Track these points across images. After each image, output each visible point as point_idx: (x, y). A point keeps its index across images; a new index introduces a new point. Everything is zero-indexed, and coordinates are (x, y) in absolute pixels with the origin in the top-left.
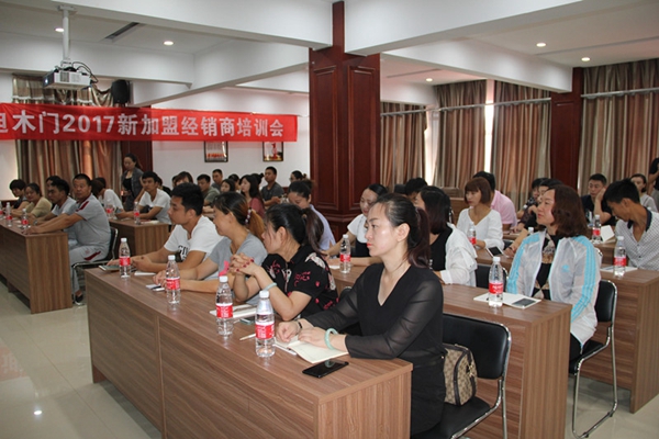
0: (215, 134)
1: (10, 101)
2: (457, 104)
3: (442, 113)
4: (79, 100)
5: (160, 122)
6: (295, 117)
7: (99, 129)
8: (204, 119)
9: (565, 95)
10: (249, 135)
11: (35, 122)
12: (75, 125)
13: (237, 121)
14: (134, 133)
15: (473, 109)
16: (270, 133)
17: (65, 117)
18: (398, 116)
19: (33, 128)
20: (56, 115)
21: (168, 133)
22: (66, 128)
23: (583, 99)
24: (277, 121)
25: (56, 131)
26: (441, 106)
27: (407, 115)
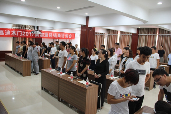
0: (56, 37)
1: (11, 28)
2: (112, 34)
3: (108, 35)
4: (26, 28)
5: (44, 34)
6: (74, 34)
7: (30, 35)
8: (54, 34)
9: (135, 34)
10: (64, 37)
11: (16, 33)
12: (25, 34)
13: (61, 34)
14: (38, 36)
15: (115, 35)
16: (69, 37)
17: (23, 32)
18: (98, 35)
19: (16, 34)
20: (21, 32)
21: (46, 37)
22: (23, 35)
23: (139, 35)
24: (70, 35)
25: (21, 35)
26: (108, 34)
27: (100, 35)
